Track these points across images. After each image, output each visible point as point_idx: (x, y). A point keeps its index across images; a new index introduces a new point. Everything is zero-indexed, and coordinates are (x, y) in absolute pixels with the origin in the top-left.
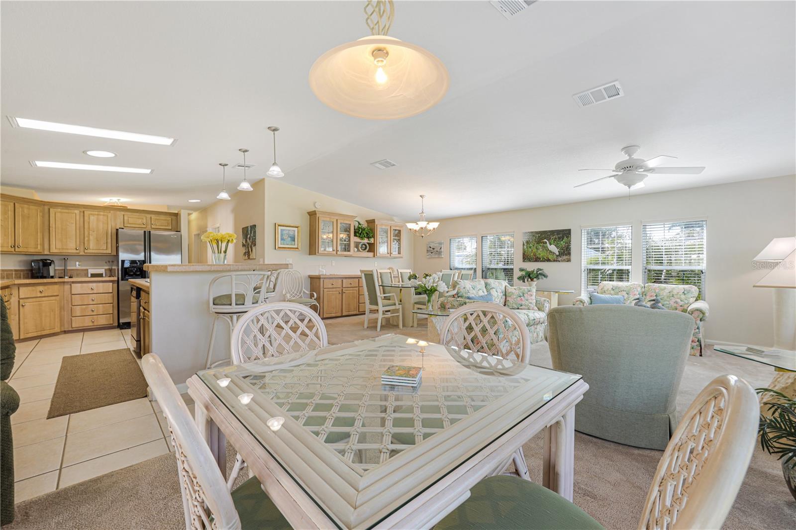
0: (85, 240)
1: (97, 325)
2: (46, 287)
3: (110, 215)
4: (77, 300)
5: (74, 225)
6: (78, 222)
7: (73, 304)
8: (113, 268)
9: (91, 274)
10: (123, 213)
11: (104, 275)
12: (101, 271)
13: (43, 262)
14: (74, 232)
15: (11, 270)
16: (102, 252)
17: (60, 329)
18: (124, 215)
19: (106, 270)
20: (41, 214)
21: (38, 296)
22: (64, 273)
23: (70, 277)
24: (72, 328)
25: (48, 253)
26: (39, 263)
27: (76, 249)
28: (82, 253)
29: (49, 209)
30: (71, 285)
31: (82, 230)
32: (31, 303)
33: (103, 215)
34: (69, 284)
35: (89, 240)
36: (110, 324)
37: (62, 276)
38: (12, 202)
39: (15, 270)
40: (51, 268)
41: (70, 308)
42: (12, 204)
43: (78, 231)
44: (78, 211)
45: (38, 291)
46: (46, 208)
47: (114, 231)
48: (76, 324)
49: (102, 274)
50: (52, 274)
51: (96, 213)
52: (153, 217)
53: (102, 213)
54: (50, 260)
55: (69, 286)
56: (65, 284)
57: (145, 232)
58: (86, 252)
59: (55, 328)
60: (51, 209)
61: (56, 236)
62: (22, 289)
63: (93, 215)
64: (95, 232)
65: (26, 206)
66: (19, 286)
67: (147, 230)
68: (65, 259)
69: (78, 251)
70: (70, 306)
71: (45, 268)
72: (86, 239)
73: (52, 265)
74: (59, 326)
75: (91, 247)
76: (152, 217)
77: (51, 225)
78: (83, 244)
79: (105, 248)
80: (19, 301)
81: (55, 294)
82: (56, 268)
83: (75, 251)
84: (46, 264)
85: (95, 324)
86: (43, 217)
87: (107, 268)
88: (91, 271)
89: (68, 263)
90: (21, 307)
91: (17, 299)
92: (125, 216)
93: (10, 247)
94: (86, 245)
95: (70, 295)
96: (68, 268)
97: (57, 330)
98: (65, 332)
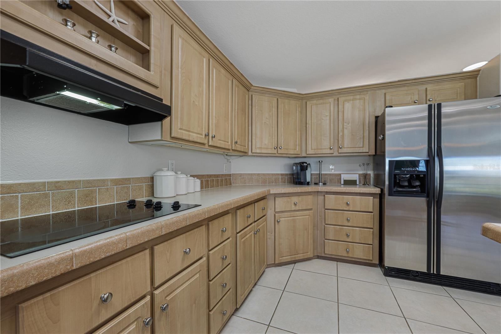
0: (339, 135)
1: (352, 258)
2: (300, 198)
3: (367, 98)
4: (331, 216)
5: (328, 118)
6: (332, 114)
7: (326, 223)
8: (369, 172)
9: (345, 181)
10: (384, 91)
11: (358, 183)
12: (355, 177)
13: (301, 166)
14: (328, 127)
15: (278, 174)
16: (357, 150)
17: (313, 253)
18: (385, 94)
19: (360, 175)
20: (299, 109)
21: (293, 209)
22: (318, 178)
23: (324, 184)
24: (325, 254)
25: (305, 155)
26: (297, 166)
27: (331, 149)
28: (336, 154)
29: (306, 102)
30: (324, 196)
31: (336, 123)
32: (286, 219)
33: (360, 99)
34: (323, 194)
35: (343, 136)
36: (369, 260)
37: (317, 182)
38: (275, 97)
39: (281, 174)
40: (308, 173)
41: (323, 227)
42: (276, 99)
43: (332, 125)
44: (333, 99)
45: (293, 203)
46: (304, 101)
47: (373, 120)
48: (330, 250)
49: (356, 181)
50: (308, 179)
51: (352, 97)
52: (430, 87)
53: (358, 97)
54: (306, 163)
55: (323, 197)
56: (319, 194)
57: (430, 107)
58: (339, 152)
59: (308, 252)
60: (307, 102)
61: (312, 134)
62: (279, 201)
63: (348, 101)
64: (350, 124)
65: (287, 101)
66: (276, 196)
67: (434, 103)
68: (319, 162)
69: (332, 151)
70: (324, 224)
71: (302, 173)
72: (341, 134)
73: (309, 169)
74: (312, 251)
75: (346, 146)
76: (428, 89)
77: (307, 122)
78: (337, 141)
79: (361, 146)
80: (275, 215)
81: (309, 208)
82: (312, 173)
83: (329, 151)
84: (303, 167)
85: (350, 255)
86: (301, 112)
87: (361, 172)
88: (345, 177)
89: (323, 166)
90: (276, 223)
91: (273, 213)
92: (387, 95)
93: (273, 149)
94: (340, 142)
95: (323, 209)
96: (322, 173)
97: (310, 254)
98: (319, 257)
